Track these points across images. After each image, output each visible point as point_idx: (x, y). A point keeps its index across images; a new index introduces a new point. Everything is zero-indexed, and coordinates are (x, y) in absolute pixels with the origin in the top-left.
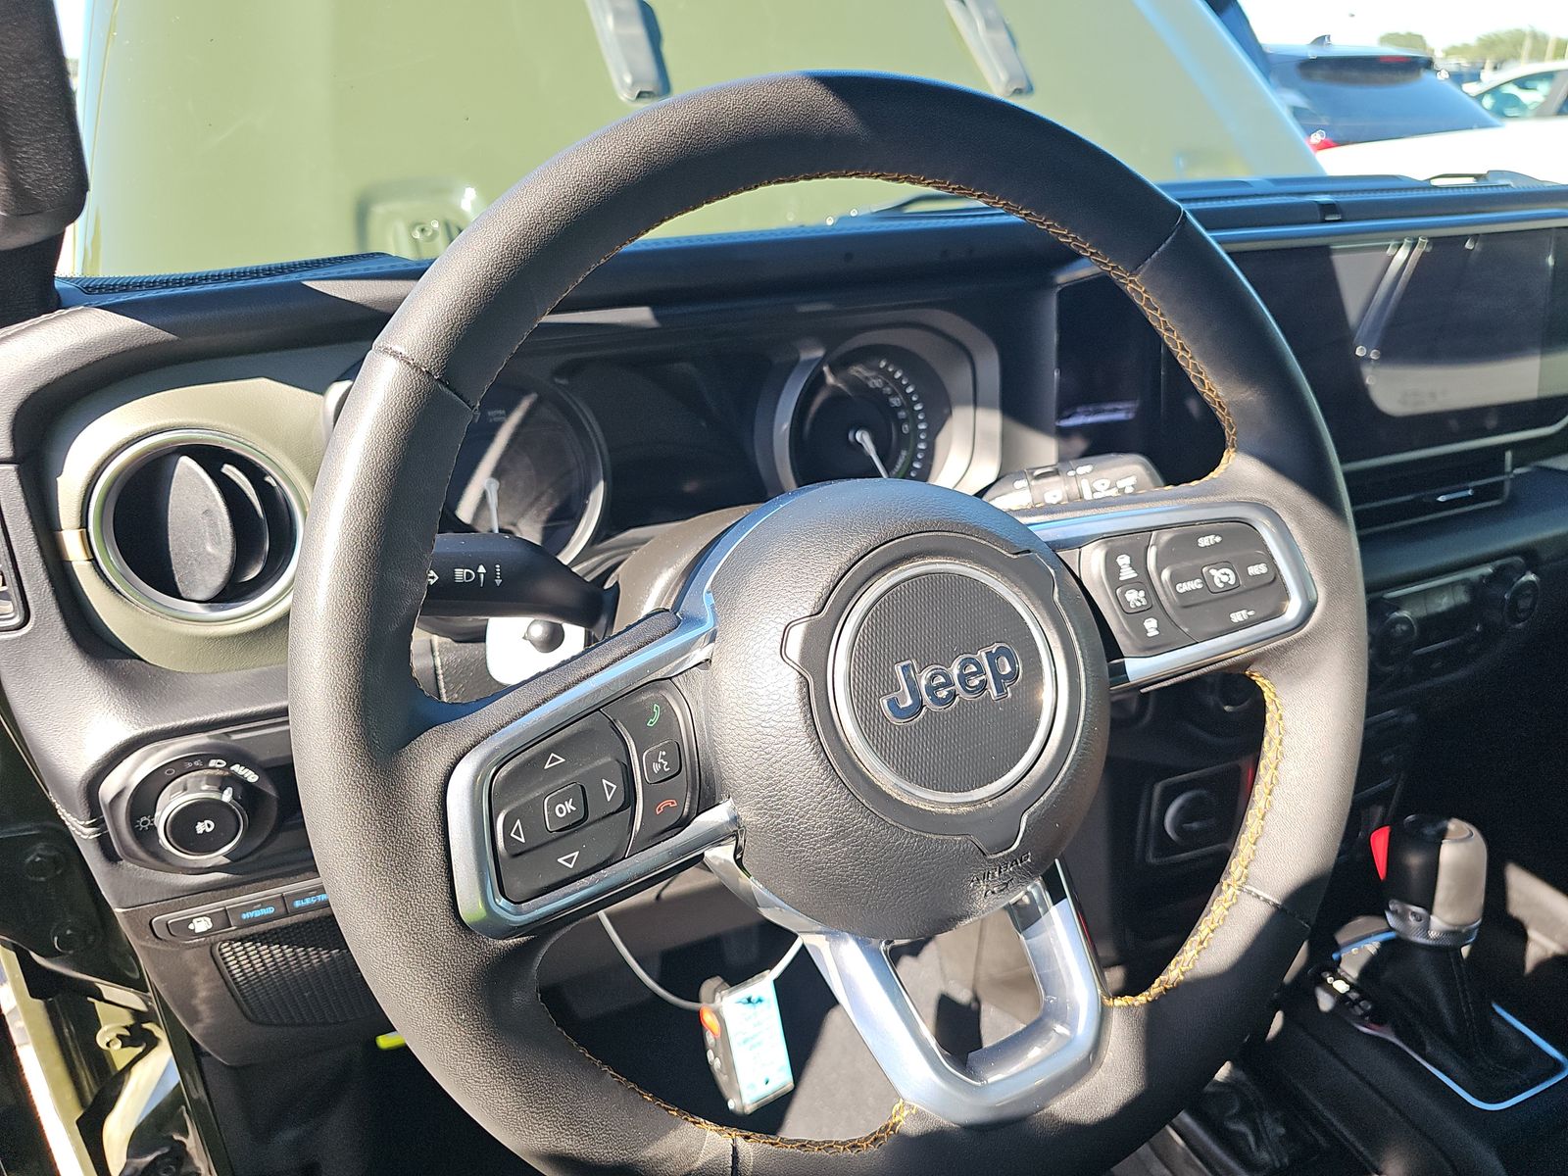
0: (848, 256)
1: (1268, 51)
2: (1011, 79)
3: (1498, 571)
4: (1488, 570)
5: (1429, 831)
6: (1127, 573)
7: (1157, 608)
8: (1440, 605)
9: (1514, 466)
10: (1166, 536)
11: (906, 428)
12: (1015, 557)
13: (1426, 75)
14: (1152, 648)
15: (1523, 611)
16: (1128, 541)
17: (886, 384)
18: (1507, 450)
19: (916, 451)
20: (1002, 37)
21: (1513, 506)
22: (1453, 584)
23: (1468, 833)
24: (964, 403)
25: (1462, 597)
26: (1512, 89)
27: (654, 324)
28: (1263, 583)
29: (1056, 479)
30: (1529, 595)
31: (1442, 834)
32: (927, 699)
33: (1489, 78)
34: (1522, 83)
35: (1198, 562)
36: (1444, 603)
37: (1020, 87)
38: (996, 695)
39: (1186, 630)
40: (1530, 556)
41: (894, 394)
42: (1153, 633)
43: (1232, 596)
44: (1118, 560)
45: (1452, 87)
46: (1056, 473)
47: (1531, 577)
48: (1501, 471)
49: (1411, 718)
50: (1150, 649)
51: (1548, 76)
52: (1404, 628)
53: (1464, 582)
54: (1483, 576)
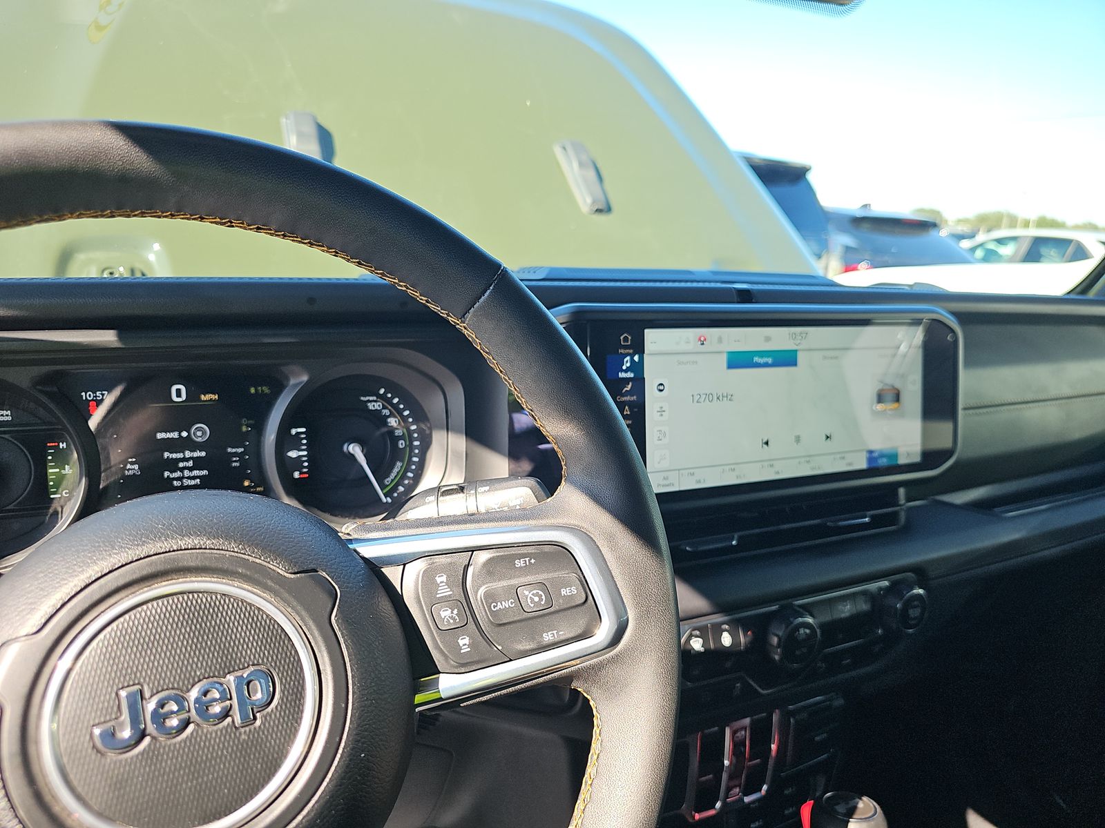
0: (311, 300)
1: (826, 209)
2: (594, 202)
3: (894, 584)
4: (886, 583)
5: (841, 809)
6: (444, 591)
7: (471, 625)
8: (843, 612)
9: (909, 500)
10: (482, 557)
11: (401, 444)
12: (293, 576)
13: (933, 233)
14: (467, 665)
15: (915, 618)
16: (449, 560)
17: (384, 407)
18: (900, 486)
19: (410, 462)
20: (591, 174)
21: (909, 531)
22: (854, 595)
23: (873, 812)
24: (439, 428)
25: (864, 606)
26: (992, 246)
27: (118, 345)
28: (574, 604)
29: (461, 495)
30: (918, 606)
31: (851, 813)
32: (151, 728)
33: (981, 237)
34: (1000, 241)
35: (514, 582)
36: (846, 610)
37: (600, 208)
38: (240, 722)
39: (500, 648)
40: (920, 573)
41: (392, 415)
42: (465, 650)
43: (546, 615)
44: (437, 578)
45: (952, 242)
46: (461, 489)
47: (921, 591)
48: (895, 502)
49: (839, 702)
50: (463, 665)
51: (1014, 239)
52: (808, 631)
53: (864, 593)
54: (880, 589)
